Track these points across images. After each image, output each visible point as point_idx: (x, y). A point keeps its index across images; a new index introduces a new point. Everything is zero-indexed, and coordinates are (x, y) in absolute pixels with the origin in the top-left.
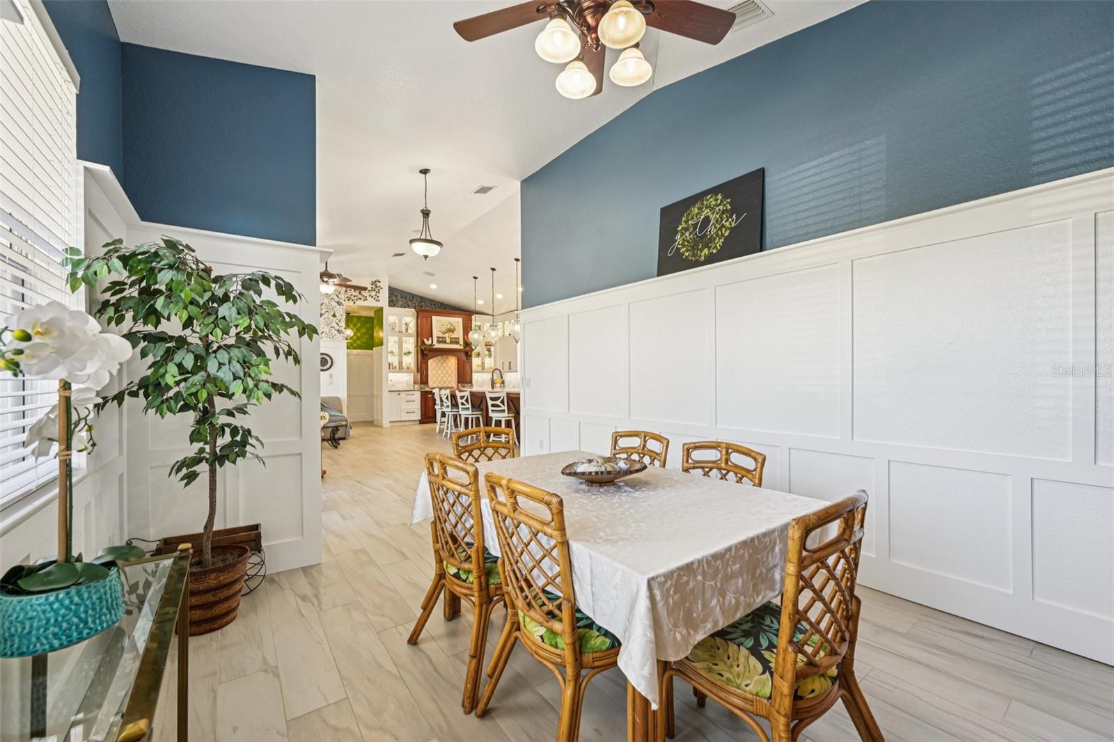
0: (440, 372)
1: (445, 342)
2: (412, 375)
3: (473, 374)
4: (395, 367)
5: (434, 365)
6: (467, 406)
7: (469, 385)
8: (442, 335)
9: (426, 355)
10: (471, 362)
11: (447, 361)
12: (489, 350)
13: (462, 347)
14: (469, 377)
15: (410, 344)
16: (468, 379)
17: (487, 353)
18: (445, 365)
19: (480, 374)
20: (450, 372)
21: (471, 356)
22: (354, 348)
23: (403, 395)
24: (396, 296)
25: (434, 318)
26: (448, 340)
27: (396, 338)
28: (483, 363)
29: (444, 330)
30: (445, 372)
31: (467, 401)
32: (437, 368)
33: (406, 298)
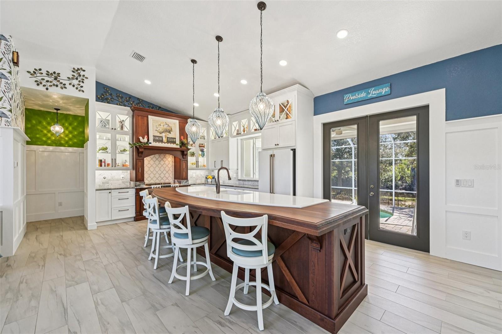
0: (157, 169)
1: (162, 141)
2: (129, 172)
3: (189, 171)
4: (108, 165)
5: (152, 162)
6: (184, 230)
7: (185, 181)
8: (158, 135)
9: (142, 153)
10: (187, 161)
11: (165, 159)
12: (202, 151)
13: (178, 147)
14: (184, 173)
15: (125, 141)
16: (184, 176)
17: (200, 153)
18: (162, 163)
19: (195, 171)
20: (167, 169)
21: (187, 154)
22: (70, 146)
23: (115, 193)
24: (111, 95)
25: (151, 118)
26: (165, 140)
27: (109, 136)
28: (197, 162)
29: (161, 129)
30: (162, 169)
31: (183, 222)
32: (154, 166)
33: (122, 98)
